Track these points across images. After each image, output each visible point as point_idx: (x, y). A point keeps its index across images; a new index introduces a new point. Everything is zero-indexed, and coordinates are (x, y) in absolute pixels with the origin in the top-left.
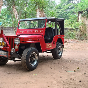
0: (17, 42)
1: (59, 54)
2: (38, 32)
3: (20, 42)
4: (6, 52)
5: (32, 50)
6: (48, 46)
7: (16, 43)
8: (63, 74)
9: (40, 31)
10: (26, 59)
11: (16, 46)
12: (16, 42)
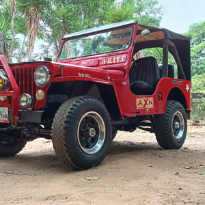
0: (42, 78)
1: (176, 134)
2: (112, 61)
3: (51, 78)
4: (7, 109)
5: (86, 104)
6: (140, 103)
7: (40, 81)
8: (186, 179)
9: (116, 60)
10: (64, 128)
11: (40, 91)
12: (40, 77)
